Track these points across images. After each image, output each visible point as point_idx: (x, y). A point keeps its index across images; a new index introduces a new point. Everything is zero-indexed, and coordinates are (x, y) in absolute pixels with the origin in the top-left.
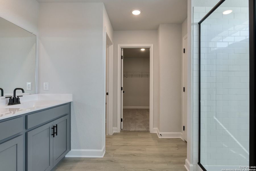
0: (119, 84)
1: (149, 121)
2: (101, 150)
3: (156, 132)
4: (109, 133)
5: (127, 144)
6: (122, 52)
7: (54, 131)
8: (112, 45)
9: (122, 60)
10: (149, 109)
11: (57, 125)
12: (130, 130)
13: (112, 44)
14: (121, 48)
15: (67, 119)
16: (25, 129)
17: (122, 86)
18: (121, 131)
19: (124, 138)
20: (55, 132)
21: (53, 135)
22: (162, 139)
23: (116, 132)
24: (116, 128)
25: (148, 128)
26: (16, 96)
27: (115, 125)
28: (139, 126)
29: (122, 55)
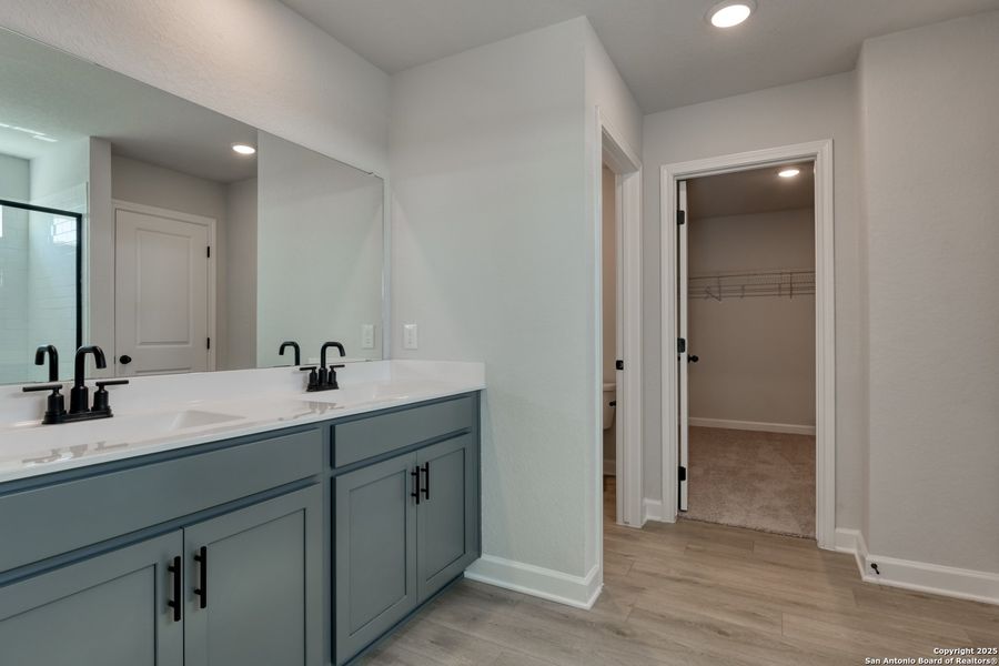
0: (670, 324)
1: (812, 489)
2: (585, 581)
3: (853, 551)
4: (629, 519)
5: (697, 575)
6: (683, 194)
7: (420, 484)
8: (638, 175)
9: (684, 227)
10: (813, 438)
11: (427, 464)
12: (721, 522)
13: (637, 170)
14: (678, 182)
15: (464, 450)
16: (329, 468)
17: (684, 335)
18: (679, 517)
19: (687, 548)
20: (423, 485)
21: (416, 495)
22: (881, 587)
23: (657, 518)
24: (658, 503)
25: (811, 525)
26: (327, 367)
27: (651, 488)
28: (767, 507)
29: (684, 207)
